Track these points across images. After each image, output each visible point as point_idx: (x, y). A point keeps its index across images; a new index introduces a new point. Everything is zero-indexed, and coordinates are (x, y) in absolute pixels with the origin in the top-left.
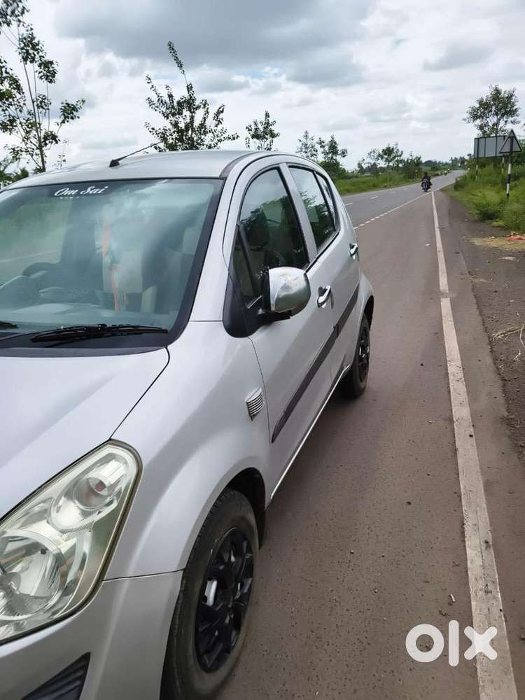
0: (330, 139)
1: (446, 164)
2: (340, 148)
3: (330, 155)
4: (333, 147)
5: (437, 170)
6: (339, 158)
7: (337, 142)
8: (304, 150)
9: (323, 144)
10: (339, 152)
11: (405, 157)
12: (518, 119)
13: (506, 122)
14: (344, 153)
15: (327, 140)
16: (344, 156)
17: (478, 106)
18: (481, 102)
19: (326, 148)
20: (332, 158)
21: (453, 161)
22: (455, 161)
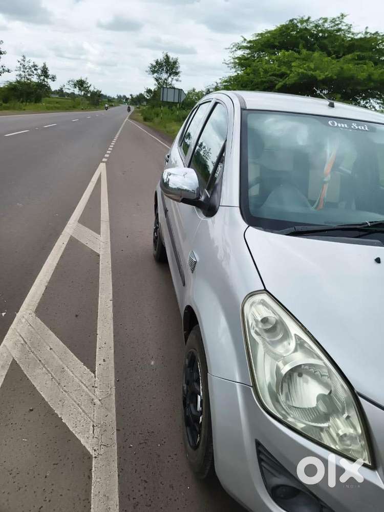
0: (43, 65)
1: (114, 98)
2: (50, 73)
3: (42, 78)
4: (45, 71)
5: (112, 102)
6: (49, 81)
7: (49, 69)
8: (22, 70)
9: (37, 68)
10: (50, 77)
11: (91, 89)
12: (180, 79)
13: (172, 79)
14: (53, 78)
15: (40, 65)
16: (54, 81)
17: (155, 64)
18: (157, 62)
19: (39, 72)
20: (44, 80)
21: (118, 97)
22: (119, 97)
